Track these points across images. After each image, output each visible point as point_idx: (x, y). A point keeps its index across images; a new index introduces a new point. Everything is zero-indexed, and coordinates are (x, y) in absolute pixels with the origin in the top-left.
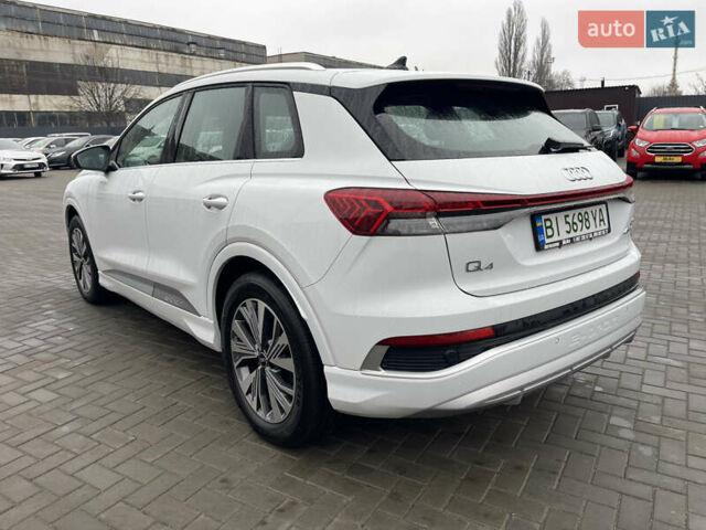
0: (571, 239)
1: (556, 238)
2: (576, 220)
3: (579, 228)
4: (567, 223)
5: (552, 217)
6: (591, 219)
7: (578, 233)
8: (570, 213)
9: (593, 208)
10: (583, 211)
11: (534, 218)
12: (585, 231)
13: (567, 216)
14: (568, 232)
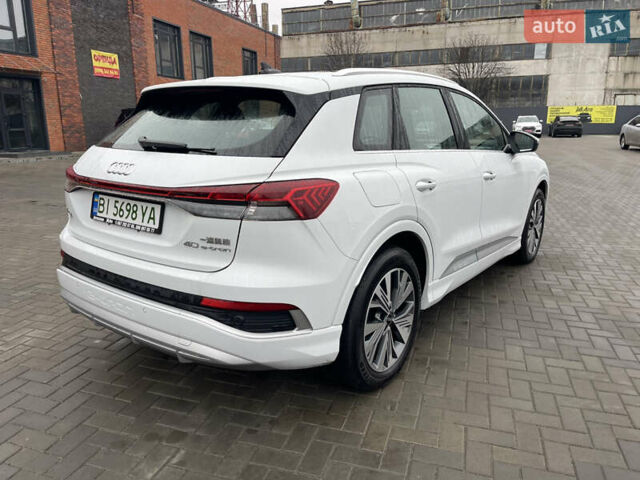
0: (114, 221)
1: (104, 215)
2: (124, 208)
3: (125, 215)
4: (116, 207)
5: (106, 198)
6: (139, 213)
7: (123, 219)
8: (121, 200)
9: (145, 205)
10: (132, 203)
11: (96, 194)
12: (129, 220)
13: (116, 202)
14: (115, 215)
